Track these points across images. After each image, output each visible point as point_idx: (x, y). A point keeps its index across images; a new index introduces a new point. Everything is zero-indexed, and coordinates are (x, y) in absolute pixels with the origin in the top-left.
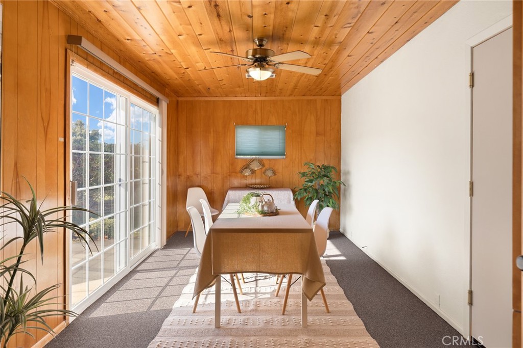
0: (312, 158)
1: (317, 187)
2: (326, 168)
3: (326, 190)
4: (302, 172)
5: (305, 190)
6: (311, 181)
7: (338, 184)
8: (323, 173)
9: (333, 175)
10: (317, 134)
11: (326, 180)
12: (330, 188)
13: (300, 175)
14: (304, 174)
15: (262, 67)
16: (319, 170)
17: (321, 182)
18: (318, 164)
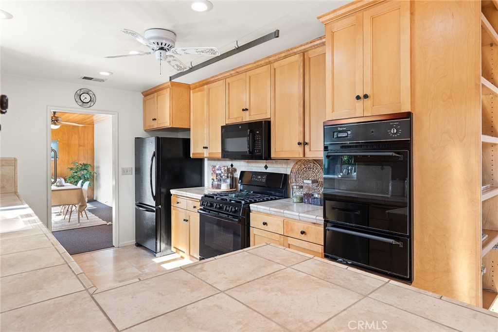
0: (76, 159)
1: (80, 175)
2: (85, 165)
3: (86, 176)
4: (70, 167)
5: (73, 177)
6: (76, 172)
7: (92, 173)
8: (83, 168)
9: (89, 169)
10: (80, 146)
11: (85, 171)
12: (88, 175)
13: (69, 170)
14: (71, 169)
15: (55, 124)
16: (81, 166)
17: (83, 173)
18: (80, 163)
